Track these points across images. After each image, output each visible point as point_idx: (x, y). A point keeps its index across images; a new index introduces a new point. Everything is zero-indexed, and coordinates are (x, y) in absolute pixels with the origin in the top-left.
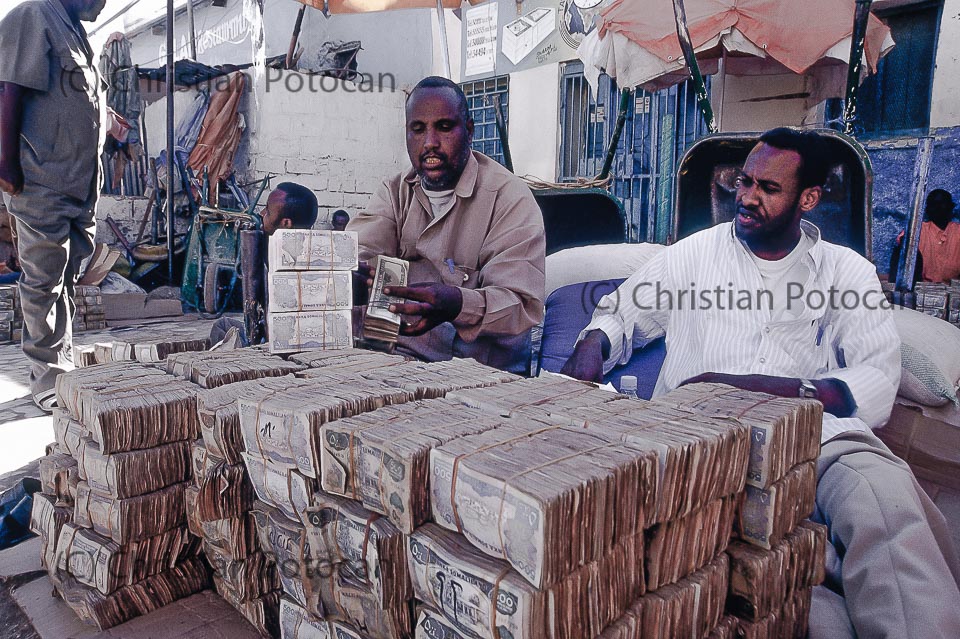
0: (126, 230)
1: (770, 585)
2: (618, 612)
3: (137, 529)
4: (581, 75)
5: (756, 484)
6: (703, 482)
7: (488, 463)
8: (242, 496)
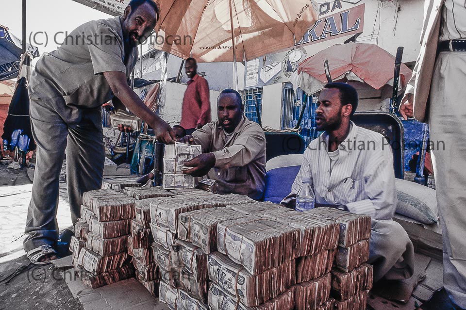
0: (111, 141)
1: (348, 287)
2: (284, 290)
3: (109, 251)
4: (291, 88)
5: (342, 246)
6: (319, 242)
7: (238, 229)
8: (149, 240)
